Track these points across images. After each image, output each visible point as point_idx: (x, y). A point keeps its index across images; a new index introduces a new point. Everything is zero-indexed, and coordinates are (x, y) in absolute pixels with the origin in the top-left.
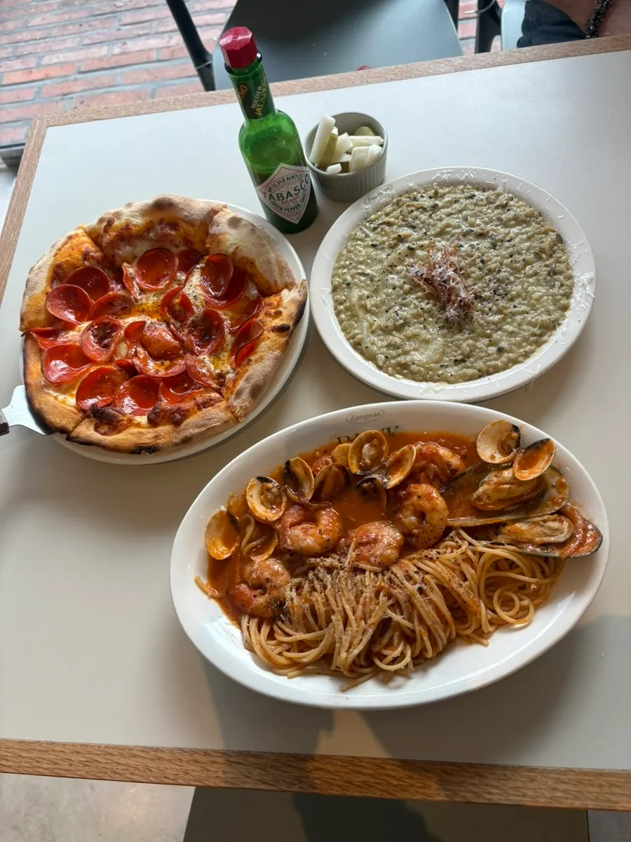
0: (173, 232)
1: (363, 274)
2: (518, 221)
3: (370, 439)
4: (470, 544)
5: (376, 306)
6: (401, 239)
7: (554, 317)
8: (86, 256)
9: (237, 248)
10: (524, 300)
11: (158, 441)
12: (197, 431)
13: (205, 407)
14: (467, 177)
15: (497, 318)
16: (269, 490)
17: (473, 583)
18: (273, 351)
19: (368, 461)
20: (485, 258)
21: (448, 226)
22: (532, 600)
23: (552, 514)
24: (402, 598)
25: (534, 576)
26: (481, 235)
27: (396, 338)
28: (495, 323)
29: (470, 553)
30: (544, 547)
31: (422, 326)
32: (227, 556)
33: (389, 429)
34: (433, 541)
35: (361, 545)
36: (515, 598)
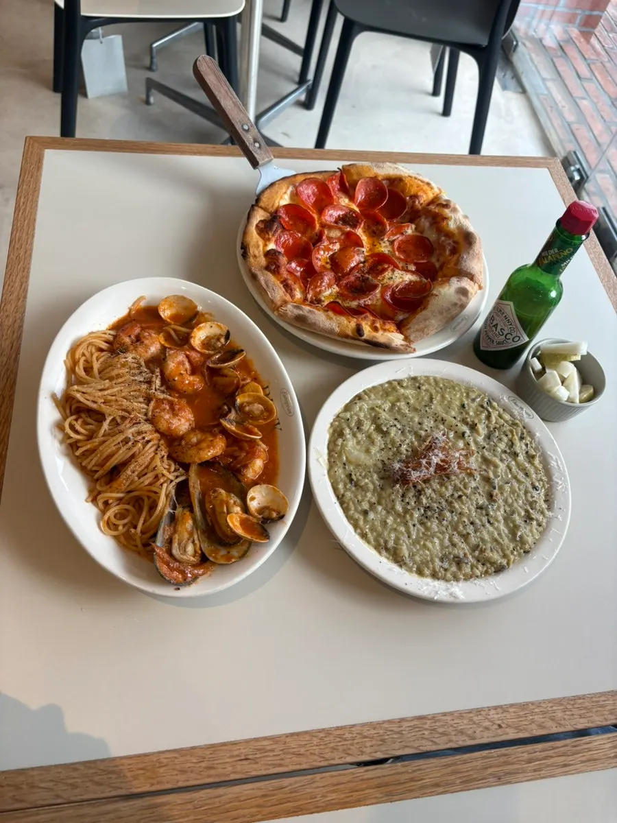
0: (448, 252)
1: (431, 399)
2: (513, 530)
3: (268, 410)
4: (172, 481)
5: (400, 409)
6: (473, 427)
7: (408, 561)
8: (415, 197)
9: (437, 295)
10: (423, 533)
11: (251, 258)
12: (263, 283)
13: (284, 286)
14: (557, 483)
15: (399, 507)
16: (219, 339)
17: (137, 483)
18: (338, 327)
19: (248, 408)
20: (464, 497)
21: (496, 466)
22: (123, 534)
23: (201, 549)
24: (122, 427)
25: (143, 533)
26: (490, 497)
27: (368, 426)
28: (393, 508)
30: (169, 541)
31: (383, 446)
32: (163, 316)
33: (279, 423)
34: (174, 455)
35: (172, 404)
36: (125, 521)
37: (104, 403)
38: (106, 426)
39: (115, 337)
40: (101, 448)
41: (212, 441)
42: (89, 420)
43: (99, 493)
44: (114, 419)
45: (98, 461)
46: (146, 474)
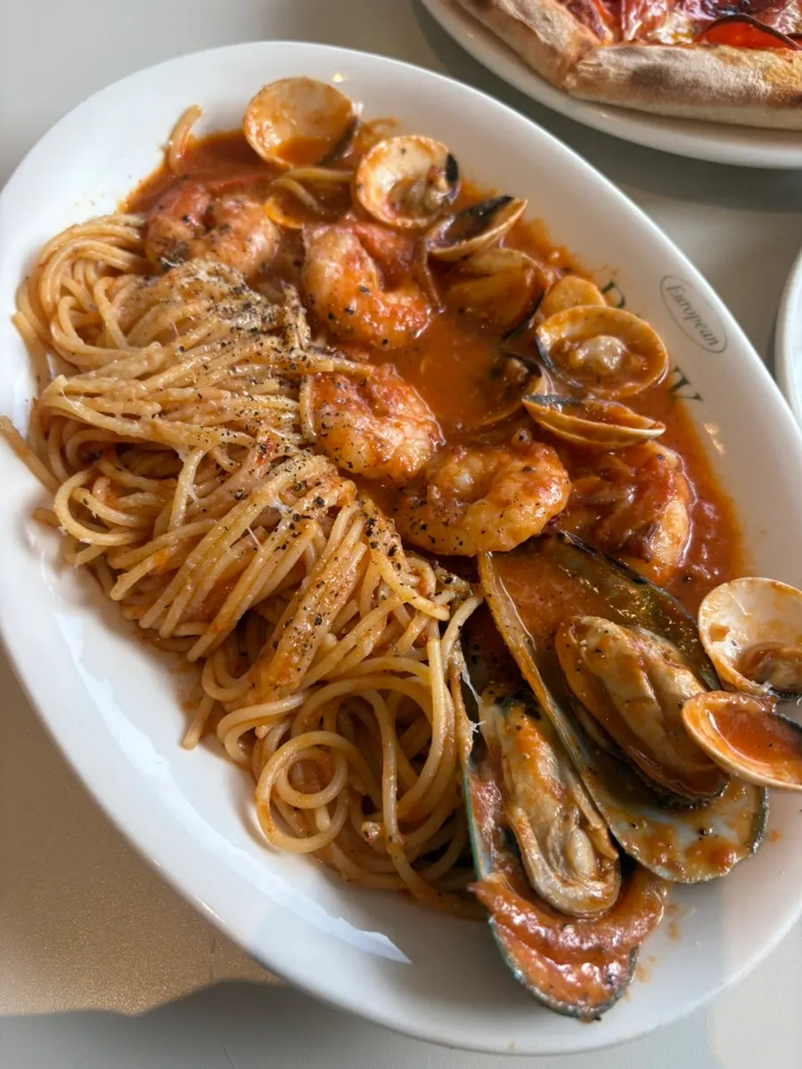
3: (640, 347)
4: (443, 626)
16: (431, 183)
17: (336, 656)
18: (765, 78)
19: (581, 355)
22: (337, 840)
23: (614, 842)
24: (240, 480)
25: (405, 826)
29: (415, 630)
30: (502, 837)
32: (260, 151)
33: (684, 382)
34: (421, 539)
35: (362, 384)
36: (332, 792)
37: (163, 413)
38: (186, 485)
39: (143, 230)
40: (190, 563)
41: (526, 470)
42: (127, 478)
43: (219, 710)
44: (207, 461)
45: (188, 605)
46: (357, 618)
